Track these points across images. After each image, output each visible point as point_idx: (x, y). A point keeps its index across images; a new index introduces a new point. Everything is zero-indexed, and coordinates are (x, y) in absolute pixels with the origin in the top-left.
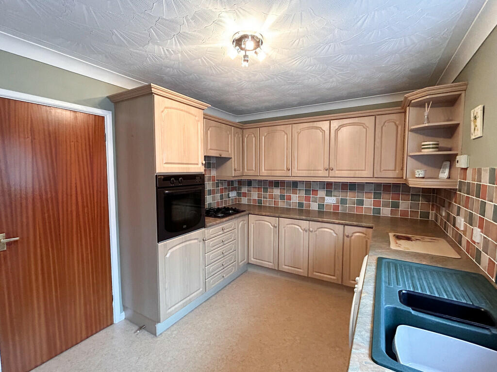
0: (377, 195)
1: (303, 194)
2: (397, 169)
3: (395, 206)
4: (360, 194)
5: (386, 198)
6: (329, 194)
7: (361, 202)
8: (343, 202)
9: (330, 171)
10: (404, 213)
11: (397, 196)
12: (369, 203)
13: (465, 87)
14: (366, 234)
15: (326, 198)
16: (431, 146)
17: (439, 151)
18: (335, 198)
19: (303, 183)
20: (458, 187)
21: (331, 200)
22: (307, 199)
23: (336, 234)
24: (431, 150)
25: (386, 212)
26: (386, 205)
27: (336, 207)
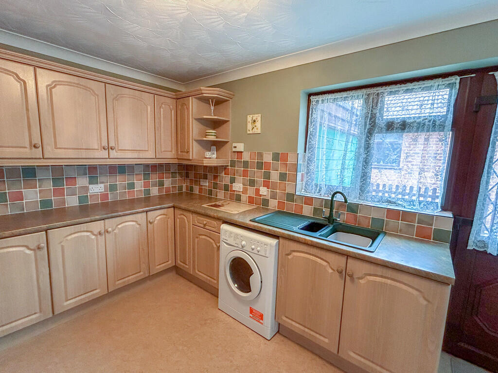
0: (146, 176)
1: (49, 186)
2: (173, 150)
3: (161, 184)
4: (131, 177)
5: (154, 178)
6: (93, 180)
7: (132, 186)
8: (113, 188)
9: (110, 150)
10: (168, 189)
11: (162, 175)
12: (139, 185)
13: (233, 96)
14: (166, 215)
15: (91, 186)
16: (213, 134)
17: (216, 138)
18: (102, 185)
19: (48, 170)
20: (229, 164)
21: (97, 189)
22: (59, 192)
23: (139, 225)
24: (213, 137)
25: (155, 191)
26: (154, 185)
27: (104, 196)
